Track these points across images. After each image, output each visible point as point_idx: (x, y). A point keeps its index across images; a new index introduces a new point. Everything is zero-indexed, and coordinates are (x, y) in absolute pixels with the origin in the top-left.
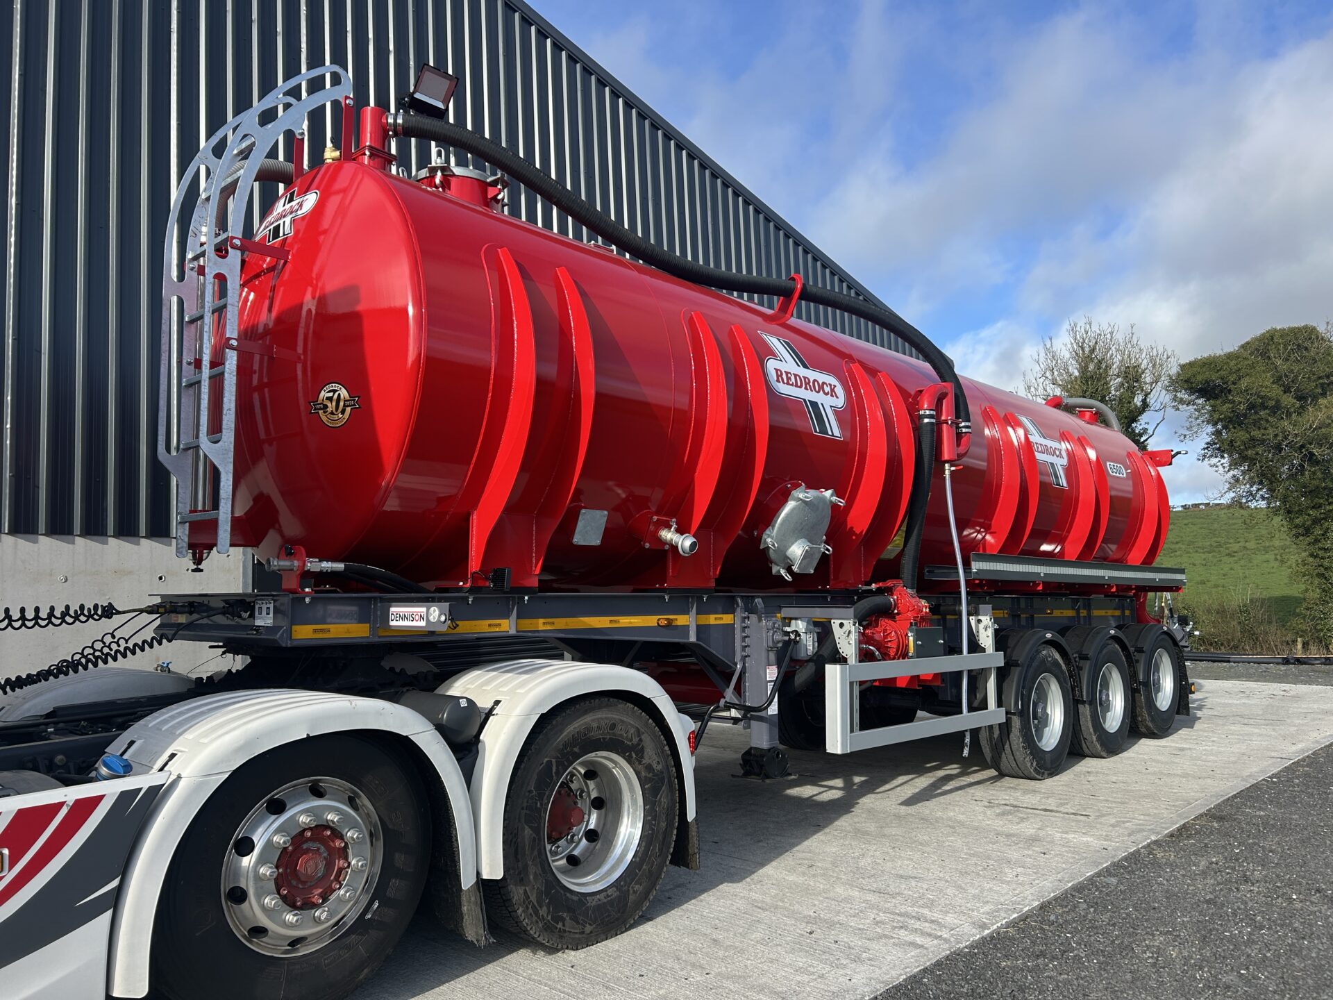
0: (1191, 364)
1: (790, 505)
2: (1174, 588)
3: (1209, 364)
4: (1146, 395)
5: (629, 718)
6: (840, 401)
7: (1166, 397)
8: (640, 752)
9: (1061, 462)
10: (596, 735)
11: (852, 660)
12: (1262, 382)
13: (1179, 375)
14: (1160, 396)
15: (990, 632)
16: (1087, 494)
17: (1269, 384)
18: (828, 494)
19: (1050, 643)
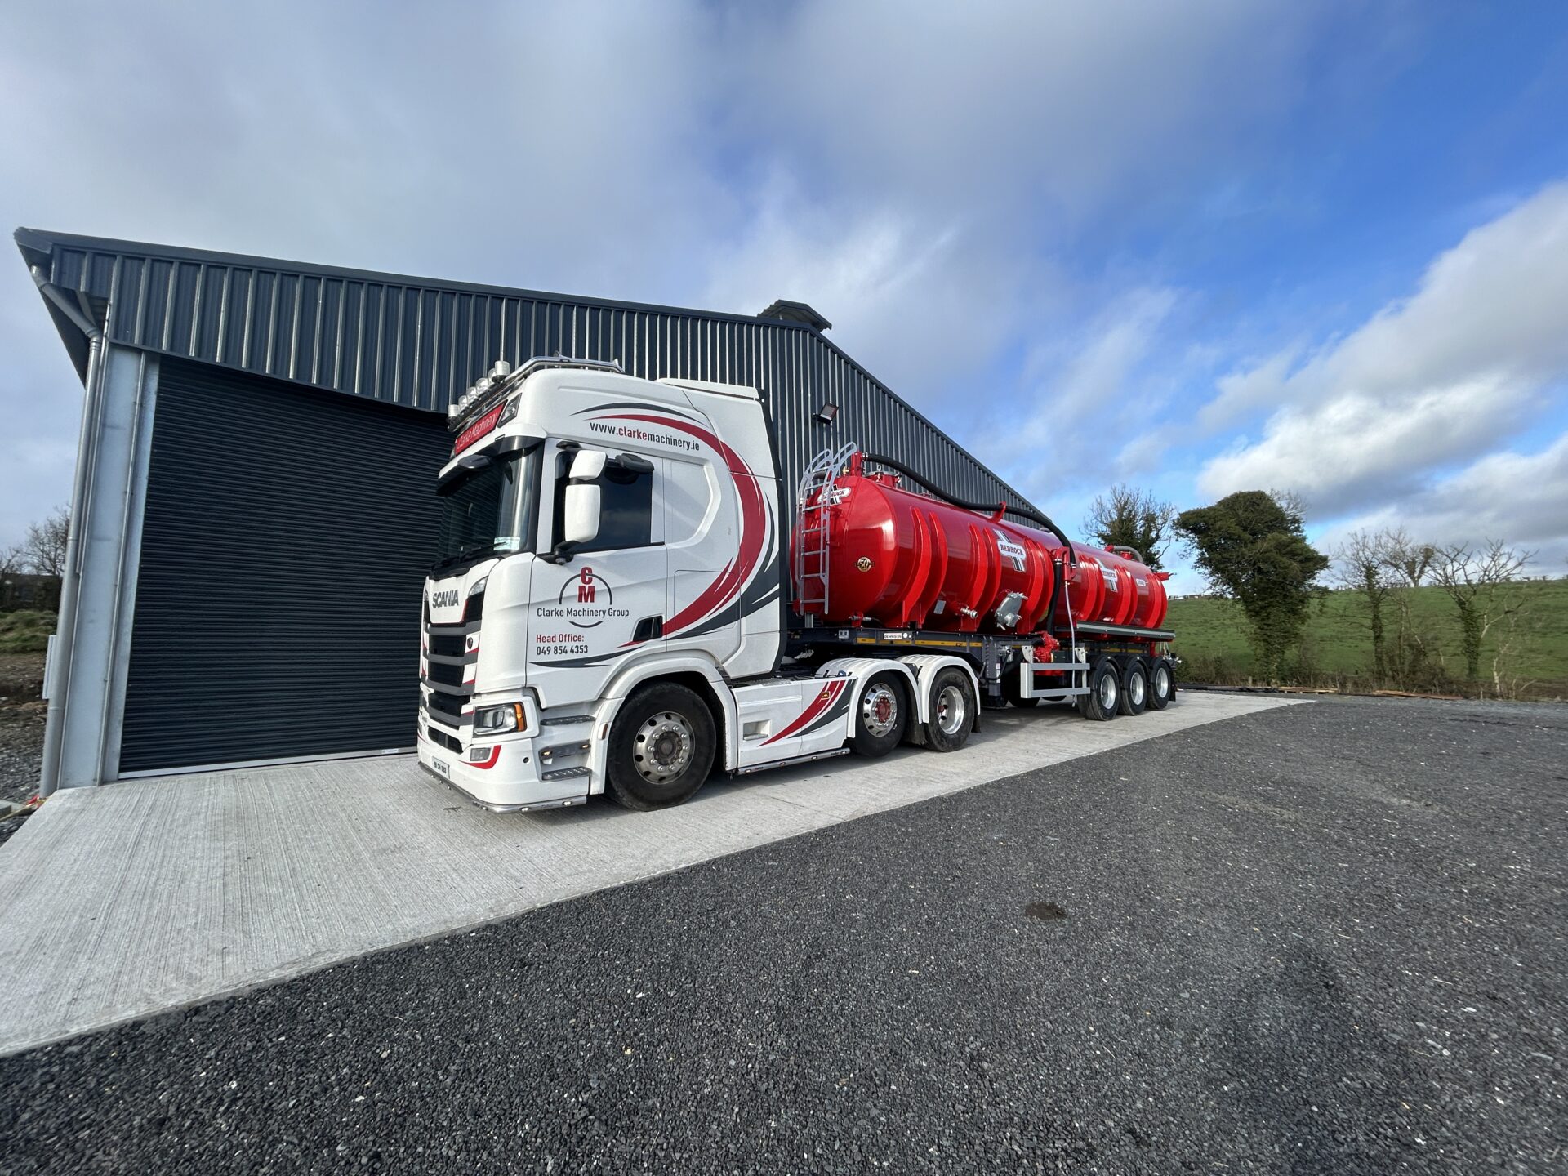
0: (1186, 513)
1: (1007, 599)
2: (1169, 640)
3: (1198, 514)
4: (1159, 530)
5: (960, 676)
6: (1024, 556)
7: (1171, 533)
8: (964, 688)
9: (1115, 579)
10: (951, 680)
11: (1031, 662)
12: (1231, 524)
13: (1178, 519)
14: (1167, 532)
15: (1084, 655)
16: (1127, 593)
17: (1233, 525)
18: (1021, 595)
19: (1109, 661)
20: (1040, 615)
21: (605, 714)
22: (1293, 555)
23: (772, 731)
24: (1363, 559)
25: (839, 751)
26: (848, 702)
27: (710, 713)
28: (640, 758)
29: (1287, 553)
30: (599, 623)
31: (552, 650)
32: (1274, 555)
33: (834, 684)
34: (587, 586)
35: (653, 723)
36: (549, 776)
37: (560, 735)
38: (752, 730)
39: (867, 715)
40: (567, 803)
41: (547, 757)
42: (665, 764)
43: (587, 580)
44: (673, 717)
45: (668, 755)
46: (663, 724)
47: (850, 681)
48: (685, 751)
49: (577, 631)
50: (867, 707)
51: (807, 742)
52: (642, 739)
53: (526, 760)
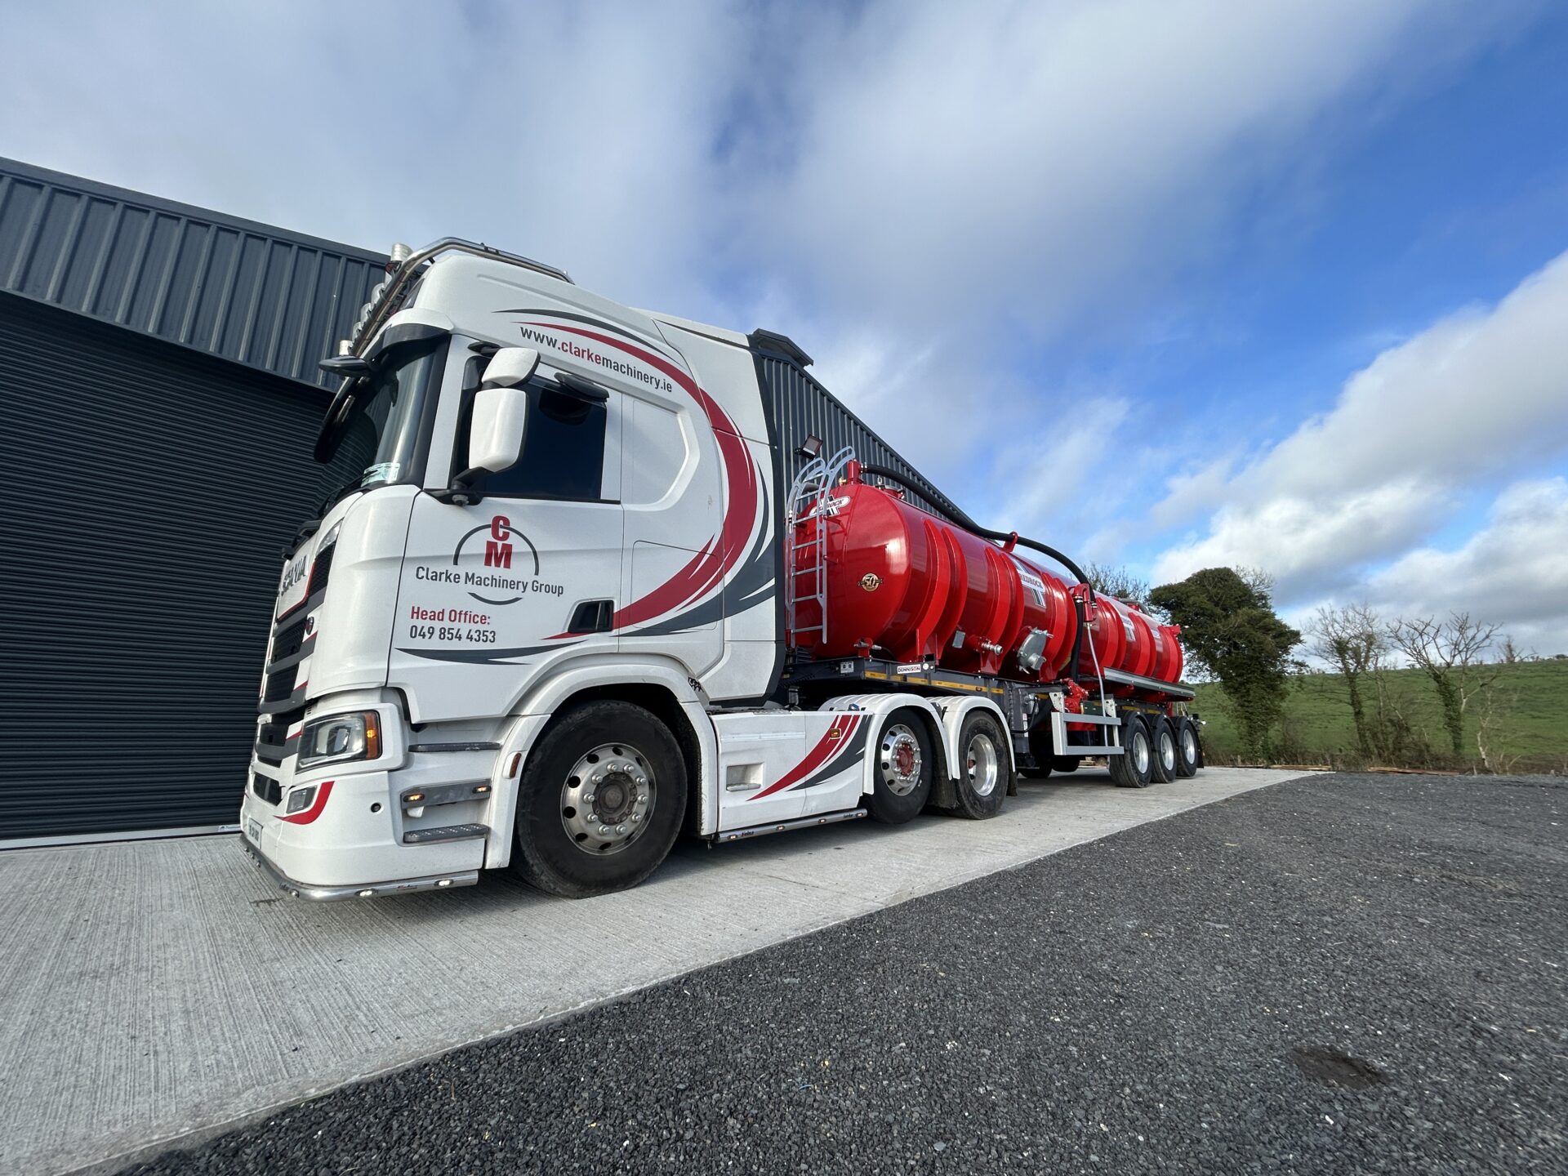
0: (1158, 589)
1: (1030, 637)
2: (1188, 699)
5: (988, 720)
6: (1043, 590)
9: (1132, 627)
10: (981, 726)
11: (1063, 712)
15: (1114, 707)
16: (1146, 643)
17: (1205, 601)
18: (1045, 632)
19: (1138, 717)
20: (1064, 658)
21: (518, 738)
22: (1266, 629)
23: (766, 780)
24: (1333, 634)
25: (854, 813)
26: (864, 745)
27: (679, 749)
28: (570, 812)
29: (1260, 628)
30: (517, 599)
31: (437, 633)
32: (1247, 629)
33: (845, 719)
34: (500, 544)
35: (593, 759)
36: (415, 837)
37: (436, 770)
38: (738, 776)
39: (886, 766)
40: (444, 883)
41: (416, 805)
42: (611, 823)
43: (501, 534)
44: (624, 752)
45: (615, 810)
46: (609, 761)
47: (865, 717)
48: (642, 803)
49: (480, 608)
50: (886, 756)
51: (813, 797)
52: (575, 782)
53: (375, 807)
